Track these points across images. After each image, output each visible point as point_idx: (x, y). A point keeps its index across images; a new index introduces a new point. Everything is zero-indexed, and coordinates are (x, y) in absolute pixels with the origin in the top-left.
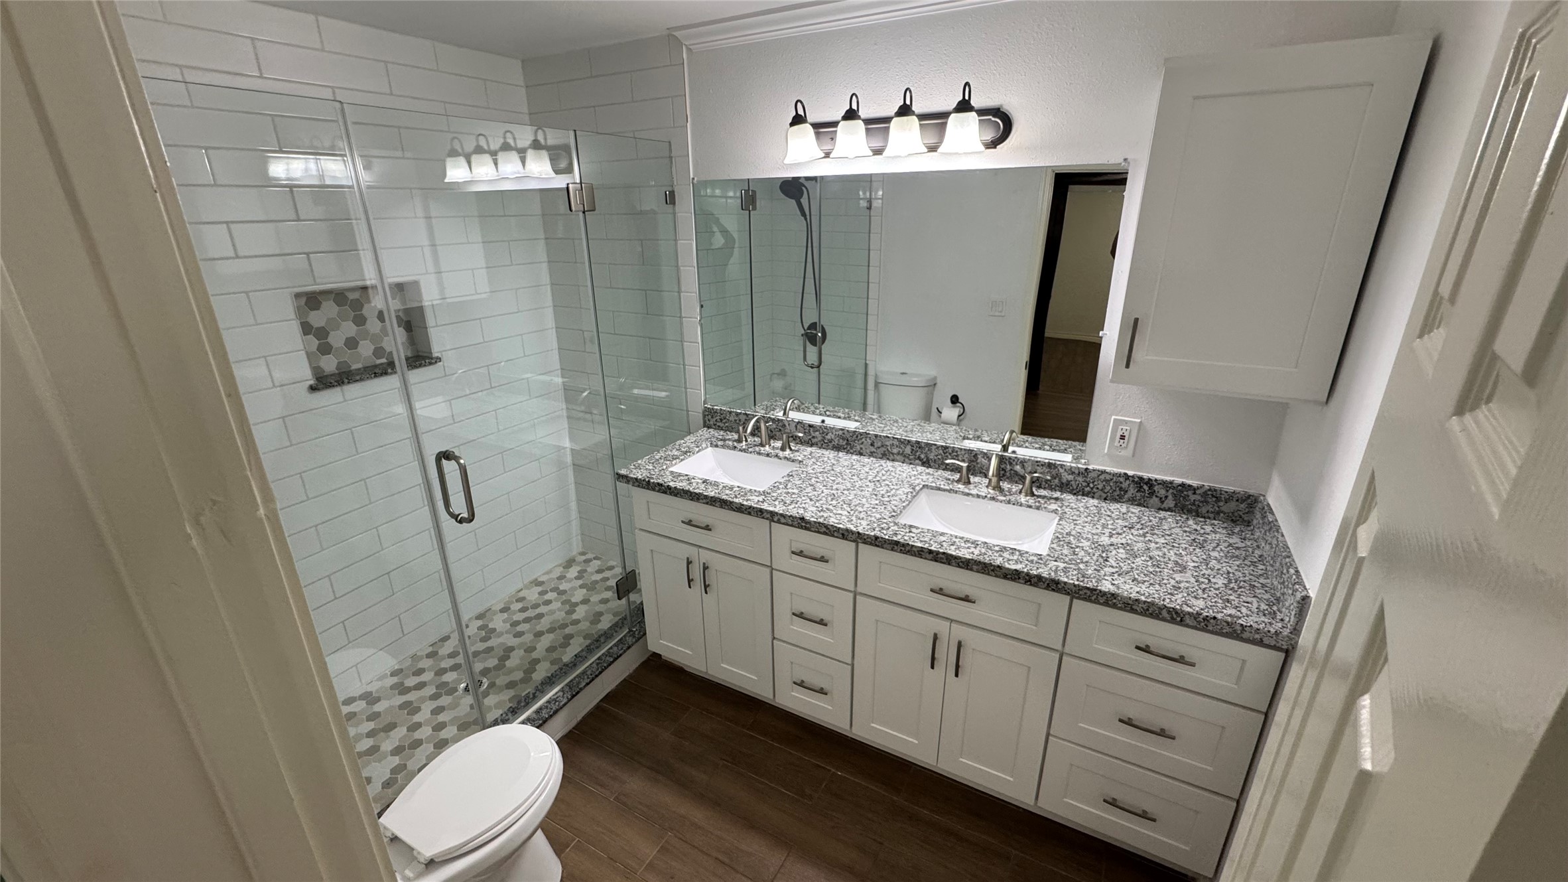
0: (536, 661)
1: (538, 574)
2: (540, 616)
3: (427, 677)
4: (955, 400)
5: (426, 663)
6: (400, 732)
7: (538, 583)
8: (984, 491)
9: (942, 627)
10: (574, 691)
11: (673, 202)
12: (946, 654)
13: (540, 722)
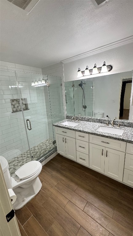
0: (41, 154)
1: (42, 142)
2: (42, 148)
3: (26, 155)
4: (107, 116)
5: (26, 153)
6: (21, 163)
7: (42, 143)
8: (111, 127)
9: (104, 148)
10: (46, 158)
11: (61, 85)
12: (104, 152)
13: (41, 162)
